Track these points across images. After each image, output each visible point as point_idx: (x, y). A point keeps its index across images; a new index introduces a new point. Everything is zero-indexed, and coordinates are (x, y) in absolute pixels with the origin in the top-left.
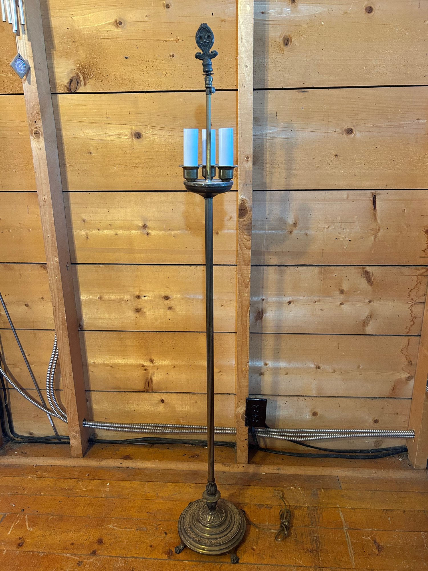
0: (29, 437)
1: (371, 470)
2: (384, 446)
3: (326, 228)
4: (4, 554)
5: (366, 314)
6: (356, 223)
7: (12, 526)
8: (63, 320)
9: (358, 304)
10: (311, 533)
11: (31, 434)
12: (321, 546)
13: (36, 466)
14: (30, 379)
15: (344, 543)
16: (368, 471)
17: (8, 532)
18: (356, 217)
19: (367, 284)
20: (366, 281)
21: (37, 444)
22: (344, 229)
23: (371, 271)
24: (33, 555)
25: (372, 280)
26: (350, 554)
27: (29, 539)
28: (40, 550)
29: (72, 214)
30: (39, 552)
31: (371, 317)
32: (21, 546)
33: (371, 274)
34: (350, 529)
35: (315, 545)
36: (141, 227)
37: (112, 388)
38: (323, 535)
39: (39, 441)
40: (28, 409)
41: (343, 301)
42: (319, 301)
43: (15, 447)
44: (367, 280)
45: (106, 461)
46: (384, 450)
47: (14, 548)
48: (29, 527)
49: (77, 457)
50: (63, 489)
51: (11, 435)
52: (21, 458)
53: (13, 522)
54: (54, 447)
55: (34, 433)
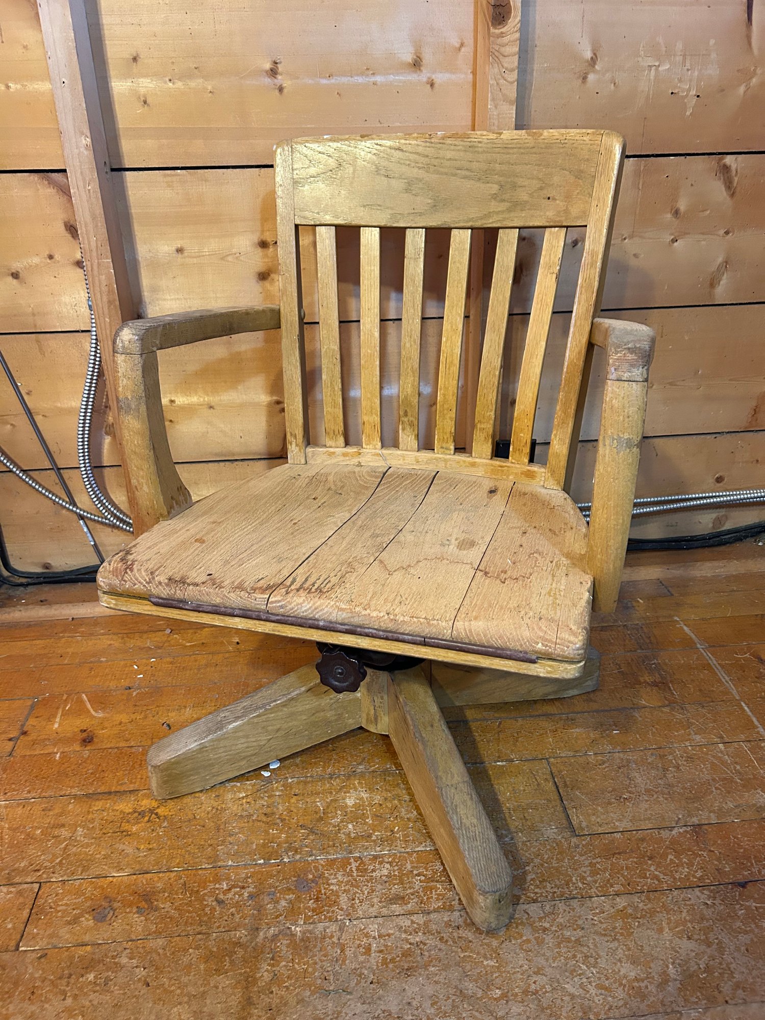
0: (43, 573)
1: (716, 563)
2: (728, 526)
3: (653, 68)
4: (57, 758)
5: (720, 260)
6: (713, 56)
7: (59, 715)
8: (110, 292)
9: (704, 240)
10: (643, 660)
11: (47, 566)
12: (668, 676)
13: (73, 619)
14: (37, 447)
15: (708, 667)
16: (711, 565)
17: (53, 724)
18: (712, 42)
19: (725, 193)
20: (723, 189)
21: (63, 585)
22: (688, 70)
23: (734, 167)
24: (121, 753)
25: (735, 185)
26: (723, 680)
27: (103, 729)
28: (132, 744)
29: (107, 42)
30: (132, 747)
31: (726, 267)
32: (89, 742)
33: (734, 173)
34: (710, 646)
35: (657, 675)
36: (267, 72)
37: (216, 455)
38: (667, 661)
39: (66, 577)
40: (37, 513)
41: (676, 234)
42: (631, 237)
43: (18, 593)
44: (725, 184)
46: (729, 532)
47: (77, 747)
48: (96, 711)
50: (144, 648)
51: (7, 573)
52: (37, 608)
53: (58, 708)
55: (53, 564)
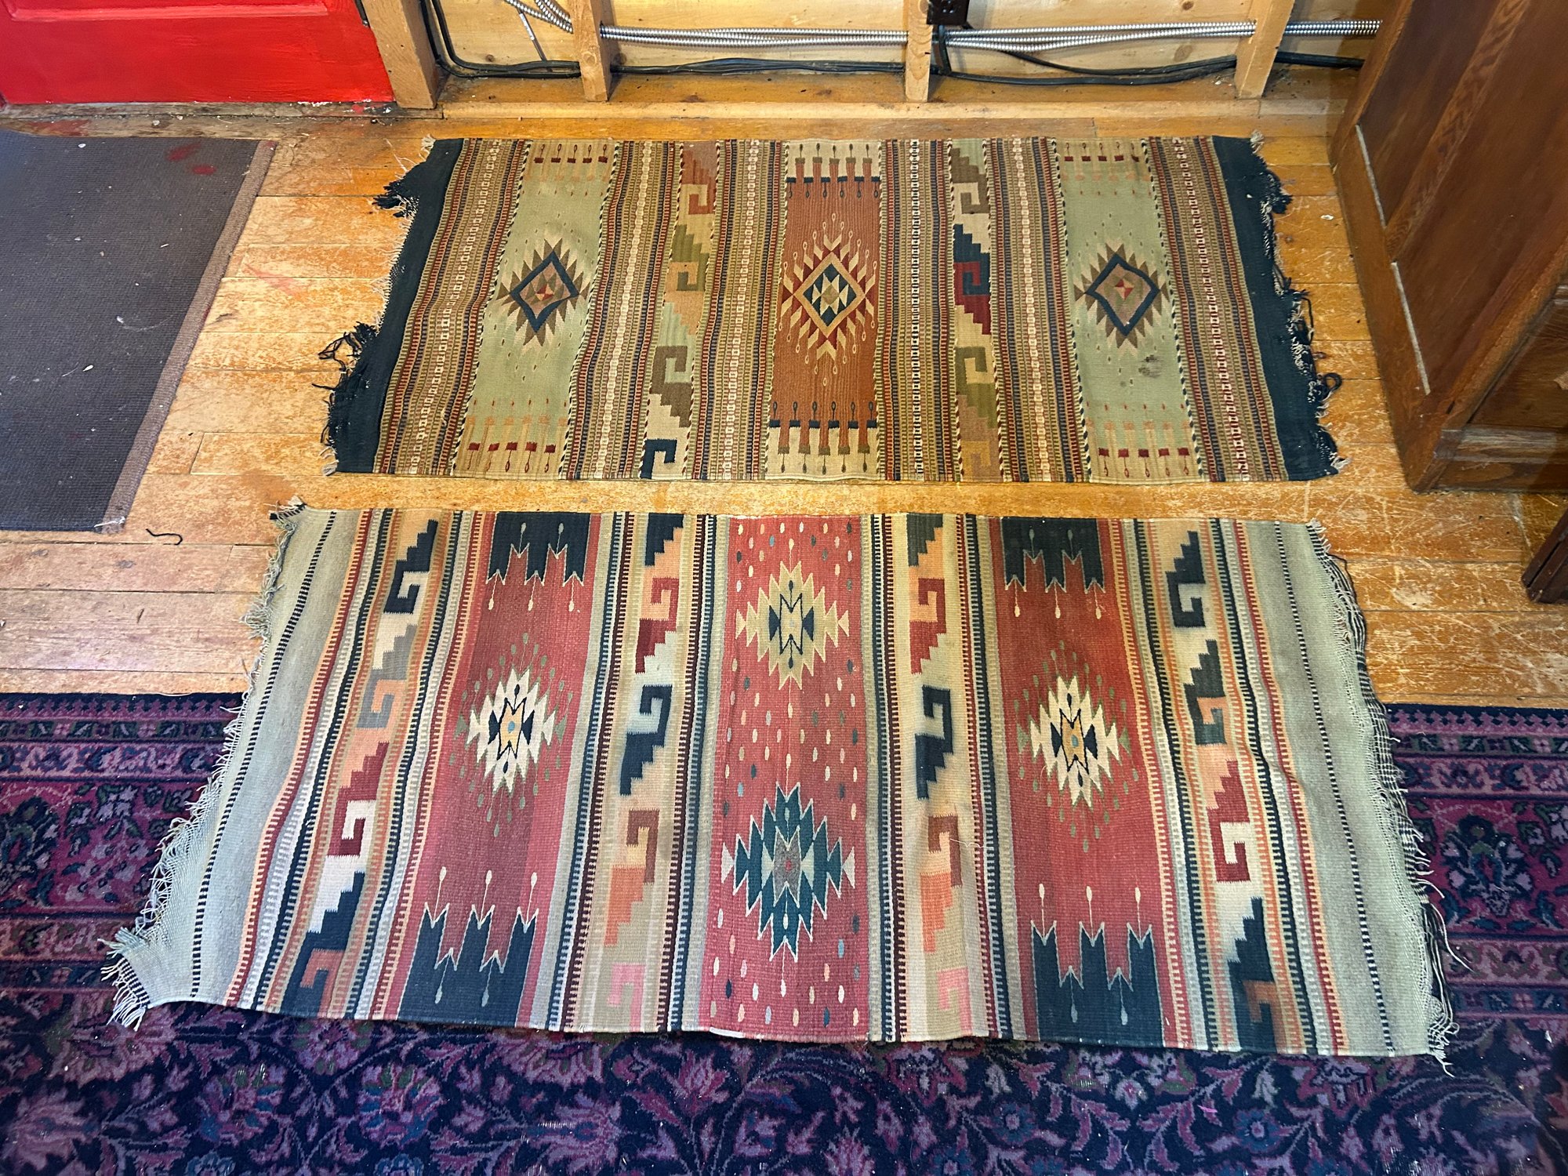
0: (487, 65)
2: (1193, 58)
11: (490, 58)
13: (522, 119)
16: (1151, 106)
21: (509, 80)
39: (510, 72)
43: (466, 86)
45: (655, 106)
46: (1191, 65)
49: (597, 100)
51: (451, 63)
52: (488, 105)
54: (545, 84)
55: (496, 56)
